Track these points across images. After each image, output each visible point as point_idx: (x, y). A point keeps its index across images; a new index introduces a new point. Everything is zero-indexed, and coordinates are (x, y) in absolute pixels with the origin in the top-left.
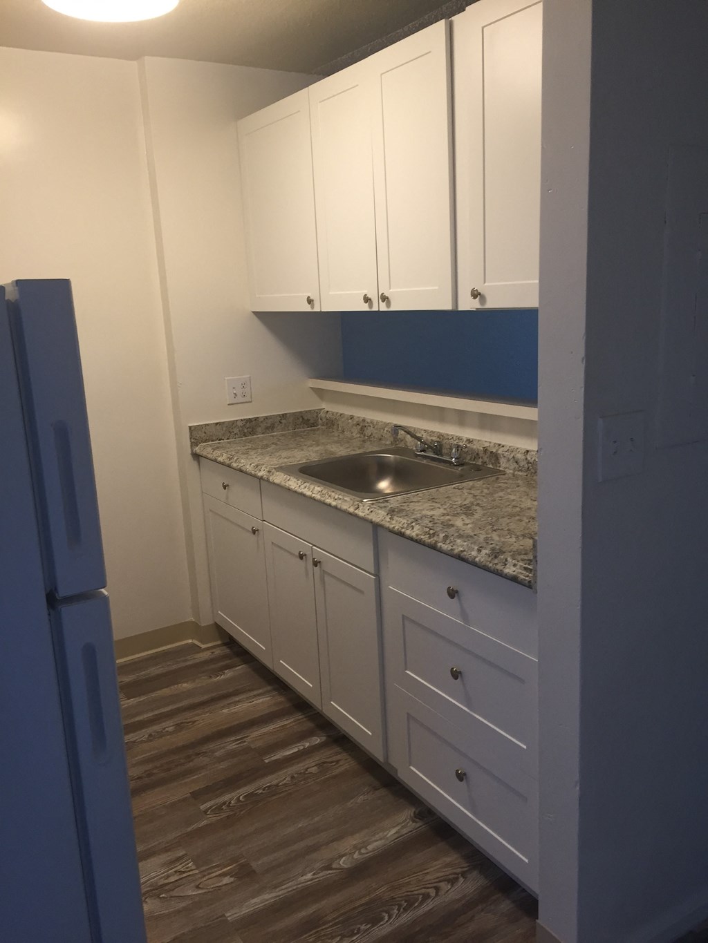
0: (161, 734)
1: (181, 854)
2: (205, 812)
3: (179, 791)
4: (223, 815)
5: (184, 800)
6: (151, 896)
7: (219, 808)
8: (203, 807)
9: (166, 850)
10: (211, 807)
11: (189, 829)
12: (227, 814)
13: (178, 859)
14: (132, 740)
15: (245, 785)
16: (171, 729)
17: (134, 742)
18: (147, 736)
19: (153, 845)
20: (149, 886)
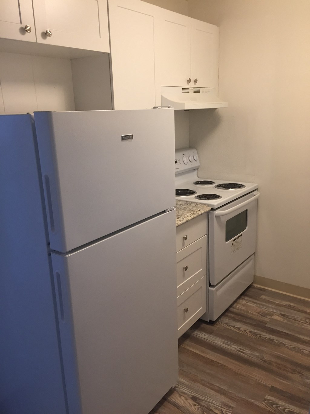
0: (299, 351)
1: (232, 406)
2: (265, 400)
3: (269, 381)
4: (269, 409)
5: (265, 386)
6: (202, 409)
7: (272, 404)
8: (267, 397)
9: (231, 398)
10: (270, 400)
11: (250, 400)
12: (271, 410)
13: (229, 407)
14: (285, 343)
15: (296, 406)
16: (305, 352)
17: (285, 345)
18: (292, 347)
19: (231, 391)
20: (207, 405)
